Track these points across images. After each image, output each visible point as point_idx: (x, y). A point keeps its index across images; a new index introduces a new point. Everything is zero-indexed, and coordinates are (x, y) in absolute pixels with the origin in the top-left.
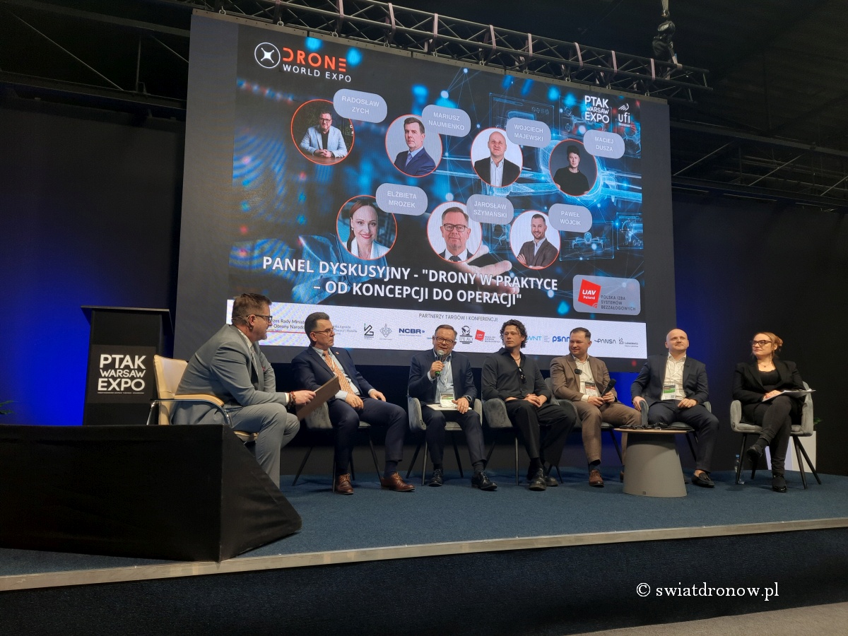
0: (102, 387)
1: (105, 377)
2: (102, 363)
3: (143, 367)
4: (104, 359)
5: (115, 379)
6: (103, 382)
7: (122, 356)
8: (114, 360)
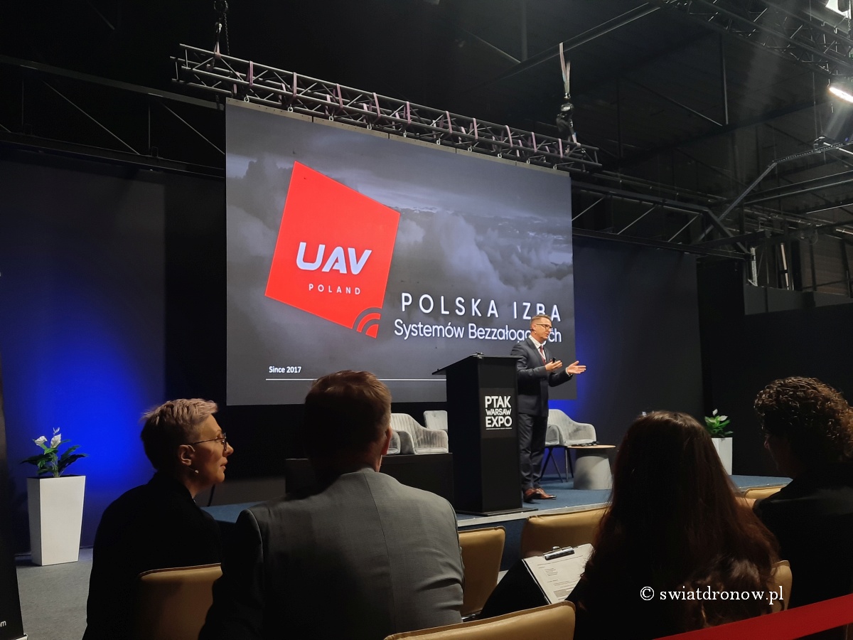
0: (489, 424)
1: (489, 416)
2: (487, 403)
3: (510, 406)
4: (488, 400)
5: (495, 417)
6: (489, 420)
7: (497, 397)
8: (493, 400)
